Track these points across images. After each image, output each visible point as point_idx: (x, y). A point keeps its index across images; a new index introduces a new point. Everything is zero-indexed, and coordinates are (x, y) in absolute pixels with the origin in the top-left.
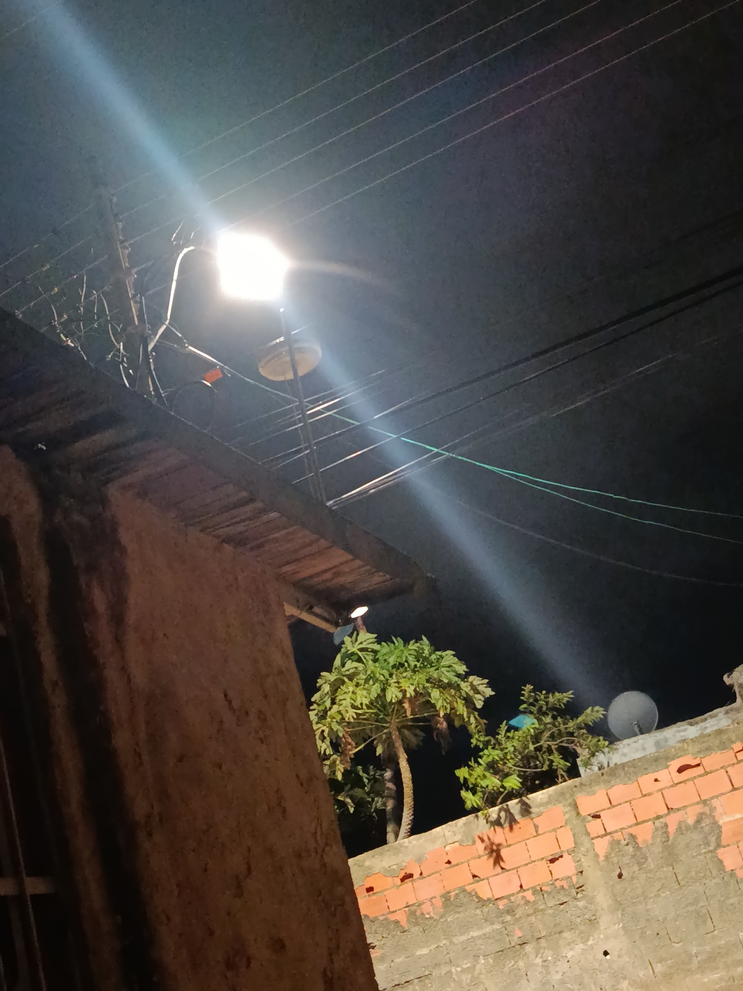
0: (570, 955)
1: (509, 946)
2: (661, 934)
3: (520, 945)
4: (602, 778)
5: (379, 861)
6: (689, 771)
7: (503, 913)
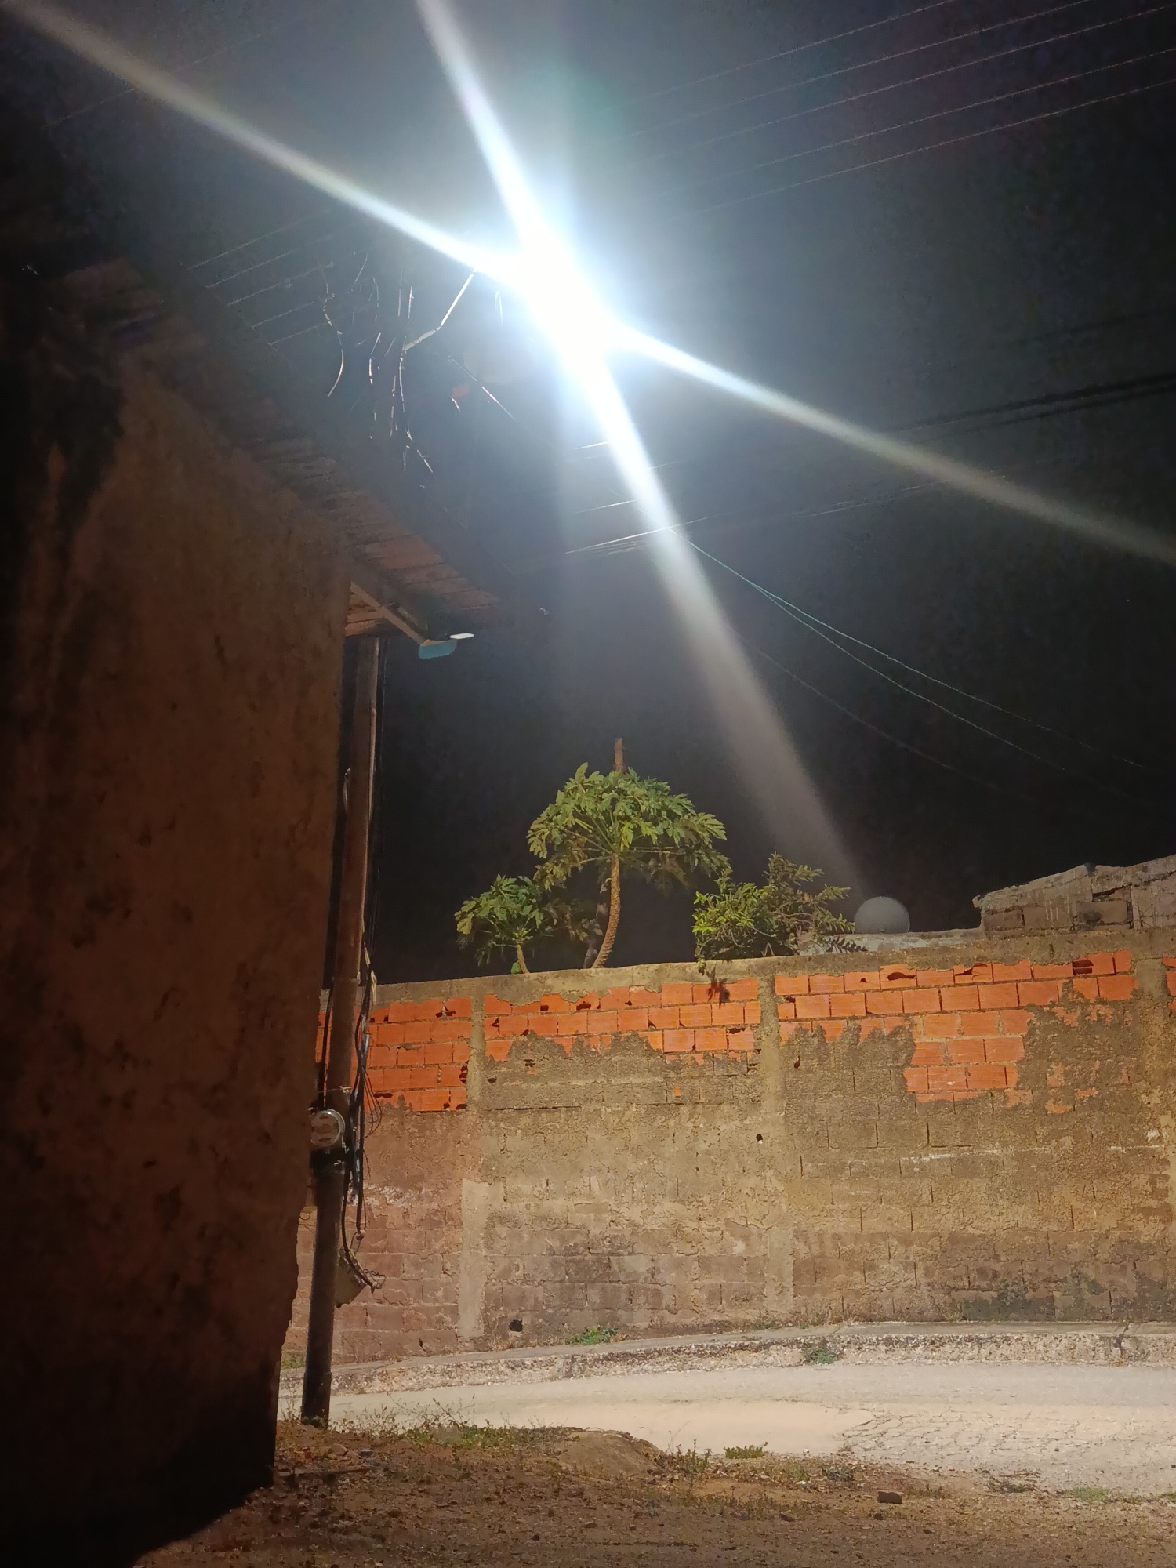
0: (722, 1129)
1: (665, 1102)
2: (821, 1133)
3: (676, 1104)
4: (808, 963)
5: (561, 983)
6: (900, 980)
7: (668, 1068)
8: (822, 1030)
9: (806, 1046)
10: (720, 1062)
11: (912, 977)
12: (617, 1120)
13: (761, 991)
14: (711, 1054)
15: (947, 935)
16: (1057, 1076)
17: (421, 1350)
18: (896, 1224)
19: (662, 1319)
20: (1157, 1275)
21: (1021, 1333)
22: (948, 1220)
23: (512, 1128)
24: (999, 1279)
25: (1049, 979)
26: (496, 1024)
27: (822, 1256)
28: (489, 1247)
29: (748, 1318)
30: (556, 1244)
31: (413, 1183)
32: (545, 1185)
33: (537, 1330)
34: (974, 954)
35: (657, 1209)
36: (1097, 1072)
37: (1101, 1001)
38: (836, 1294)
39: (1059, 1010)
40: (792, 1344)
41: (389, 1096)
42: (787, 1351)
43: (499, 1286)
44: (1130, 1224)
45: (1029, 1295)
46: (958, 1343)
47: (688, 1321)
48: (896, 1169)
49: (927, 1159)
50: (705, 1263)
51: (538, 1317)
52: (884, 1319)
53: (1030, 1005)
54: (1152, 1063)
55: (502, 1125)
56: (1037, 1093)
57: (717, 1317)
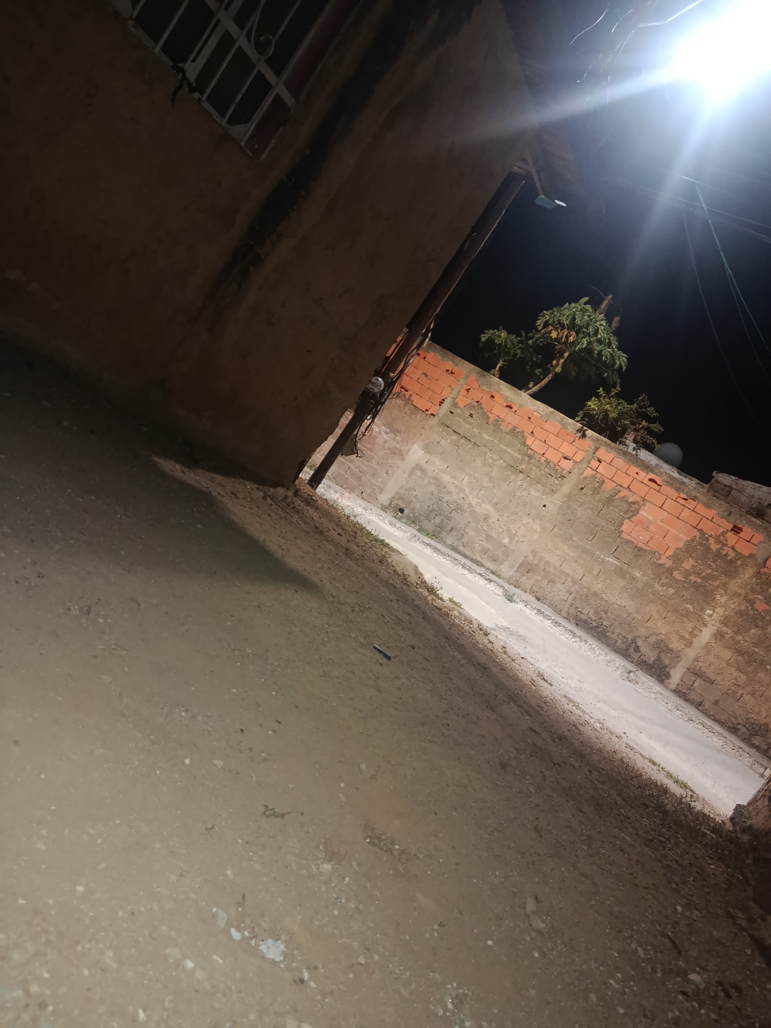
0: (532, 493)
1: (516, 467)
2: (571, 521)
3: (520, 471)
4: (619, 451)
5: (506, 390)
6: (654, 484)
7: (526, 455)
8: (603, 482)
9: (591, 483)
10: (550, 466)
11: (659, 485)
12: (491, 462)
13: (590, 449)
14: (549, 461)
15: (689, 479)
16: (688, 564)
17: (360, 495)
18: (575, 574)
19: (458, 545)
20: (666, 662)
21: (594, 643)
22: (597, 586)
23: (447, 437)
24: (601, 621)
25: (718, 525)
26: (468, 390)
27: (537, 565)
28: (409, 476)
29: (492, 568)
30: (436, 492)
31: (395, 431)
32: (446, 467)
33: (408, 517)
34: (694, 493)
35: (483, 505)
36: (707, 574)
37: (733, 548)
38: (532, 582)
39: (712, 540)
40: (501, 586)
41: (407, 391)
42: (498, 588)
43: (404, 492)
44: (671, 637)
45: (608, 634)
46: (567, 630)
47: (468, 553)
48: (593, 555)
49: (607, 559)
50: (489, 537)
51: (411, 513)
52: (544, 604)
53: (701, 530)
54: (734, 585)
55: (444, 433)
56: (674, 565)
57: (479, 559)
